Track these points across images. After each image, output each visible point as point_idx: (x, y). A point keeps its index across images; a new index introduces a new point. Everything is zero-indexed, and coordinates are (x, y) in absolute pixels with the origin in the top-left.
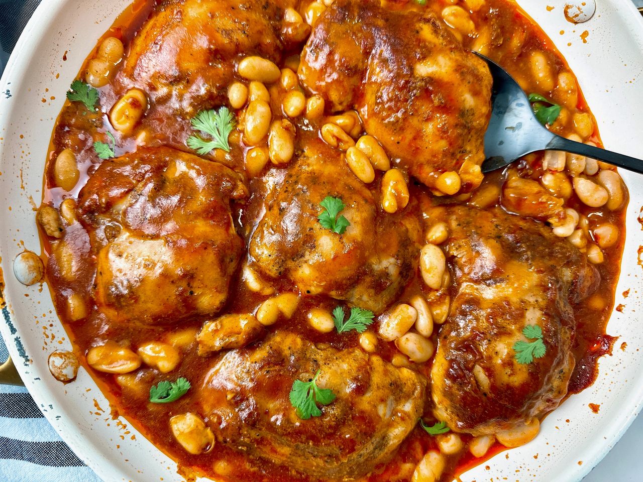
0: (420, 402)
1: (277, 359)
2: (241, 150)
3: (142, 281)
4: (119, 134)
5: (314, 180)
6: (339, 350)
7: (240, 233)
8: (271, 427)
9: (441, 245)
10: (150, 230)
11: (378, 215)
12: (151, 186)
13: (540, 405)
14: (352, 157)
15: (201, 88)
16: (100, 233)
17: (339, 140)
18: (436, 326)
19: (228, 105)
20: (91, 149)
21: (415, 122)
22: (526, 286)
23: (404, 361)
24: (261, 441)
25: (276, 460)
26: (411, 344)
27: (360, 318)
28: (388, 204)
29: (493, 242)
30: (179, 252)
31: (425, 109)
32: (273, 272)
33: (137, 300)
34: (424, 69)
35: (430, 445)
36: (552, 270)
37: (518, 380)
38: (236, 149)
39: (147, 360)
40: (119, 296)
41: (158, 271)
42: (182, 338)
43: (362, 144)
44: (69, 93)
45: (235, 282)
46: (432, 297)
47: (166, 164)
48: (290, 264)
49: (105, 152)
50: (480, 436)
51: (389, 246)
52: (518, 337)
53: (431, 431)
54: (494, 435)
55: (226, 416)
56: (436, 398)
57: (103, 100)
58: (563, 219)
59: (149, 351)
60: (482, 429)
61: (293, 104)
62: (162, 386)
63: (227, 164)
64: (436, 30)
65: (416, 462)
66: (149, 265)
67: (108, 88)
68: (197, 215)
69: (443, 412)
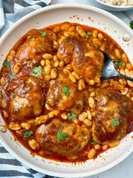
0: (89, 136)
1: (54, 126)
2: (44, 76)
3: (21, 108)
4: (15, 73)
5: (62, 83)
6: (69, 124)
7: (44, 96)
8: (53, 143)
9: (93, 97)
10: (23, 96)
11: (77, 91)
12: (23, 85)
13: (119, 137)
14: (71, 77)
15: (34, 61)
16: (11, 97)
17: (68, 73)
18: (93, 117)
19: (41, 65)
20: (9, 77)
21: (84, 67)
22: (114, 107)
23: (85, 126)
24: (50, 146)
25: (54, 151)
26: (86, 122)
27: (74, 116)
28: (80, 88)
29: (106, 96)
30: (30, 101)
31: (86, 64)
32: (52, 105)
33: (20, 113)
34: (87, 55)
35: (92, 147)
36: (121, 103)
37: (113, 130)
38: (43, 76)
39: (23, 127)
40: (16, 112)
41: (25, 105)
42: (31, 121)
43: (73, 73)
44: (3, 64)
45: (43, 108)
46: (91, 110)
47: (26, 80)
48: (56, 103)
49: (12, 77)
50: (105, 145)
51: (80, 98)
52: (112, 120)
53: (92, 143)
54: (108, 144)
55: (42, 140)
56: (93, 135)
57: (11, 65)
58: (124, 90)
59: (23, 125)
60: (105, 143)
61: (56, 64)
62: (26, 133)
63: (41, 79)
64: (90, 45)
65: (88, 151)
66: (23, 104)
67: (12, 62)
68: (34, 92)
69: (95, 139)
